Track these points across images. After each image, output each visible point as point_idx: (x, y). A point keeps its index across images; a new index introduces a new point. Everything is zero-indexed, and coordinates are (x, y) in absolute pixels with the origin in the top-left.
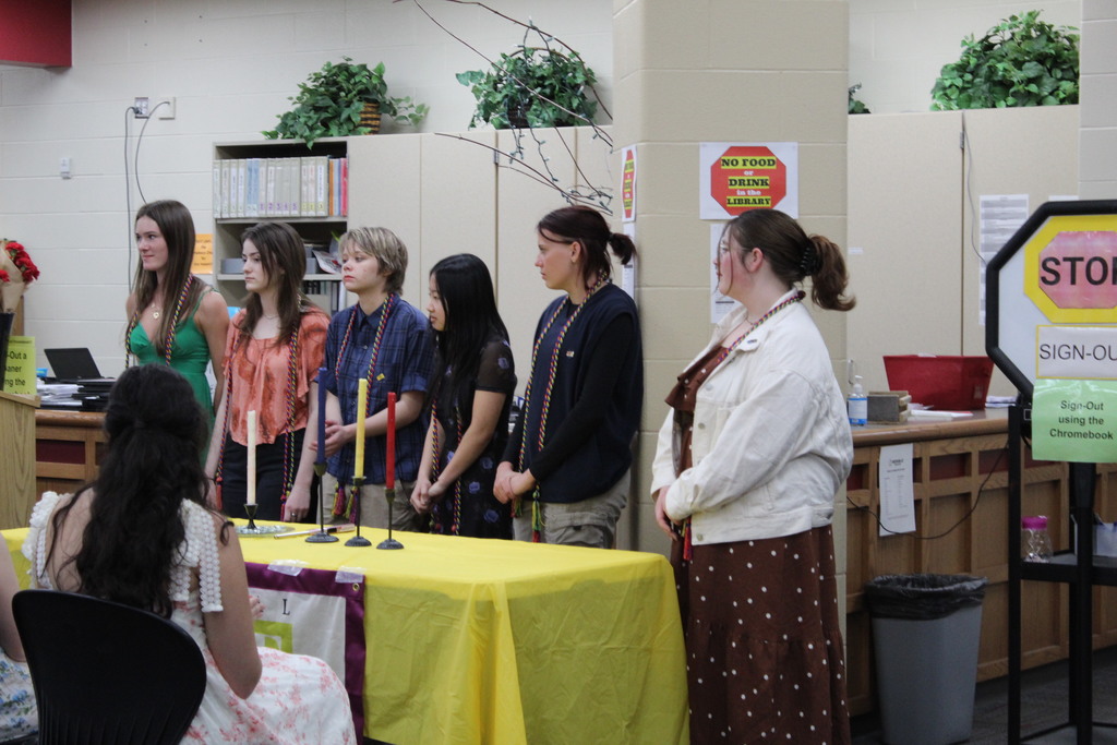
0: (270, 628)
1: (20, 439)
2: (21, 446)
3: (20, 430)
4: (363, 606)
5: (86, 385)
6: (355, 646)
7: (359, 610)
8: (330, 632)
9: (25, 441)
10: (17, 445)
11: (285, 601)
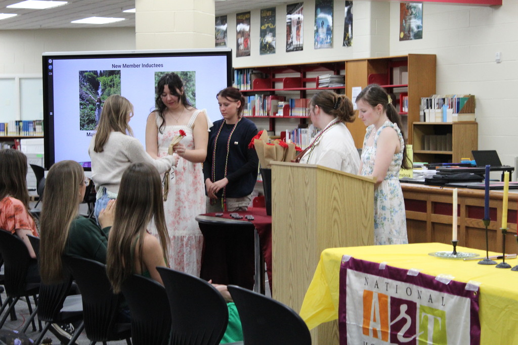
0: (436, 312)
1: (365, 200)
2: (365, 203)
3: (365, 195)
4: (478, 305)
5: (441, 170)
6: (475, 327)
7: (476, 307)
8: (463, 317)
9: (367, 201)
10: (363, 203)
11: (443, 298)
